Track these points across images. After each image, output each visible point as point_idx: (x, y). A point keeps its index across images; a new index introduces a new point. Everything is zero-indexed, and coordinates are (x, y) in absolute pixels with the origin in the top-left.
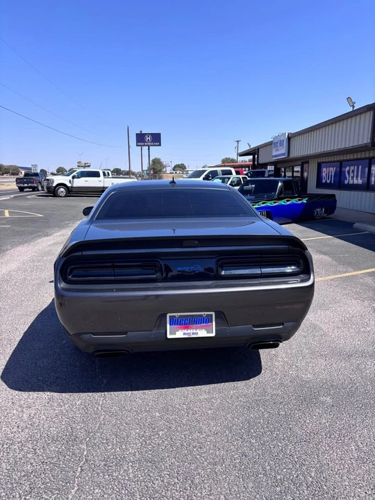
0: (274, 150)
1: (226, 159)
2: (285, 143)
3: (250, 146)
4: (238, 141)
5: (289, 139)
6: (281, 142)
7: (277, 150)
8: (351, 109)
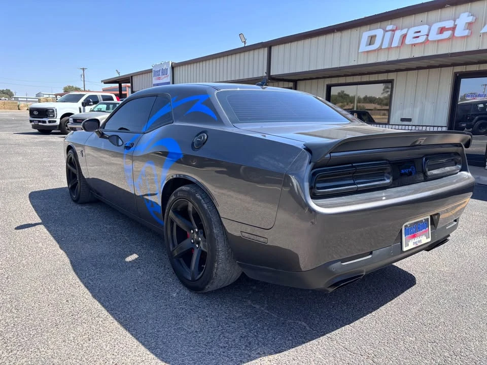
0: (154, 78)
1: (69, 87)
2: (169, 72)
3: (119, 73)
4: (83, 69)
5: (173, 68)
6: (164, 72)
7: (159, 79)
8: (243, 45)
